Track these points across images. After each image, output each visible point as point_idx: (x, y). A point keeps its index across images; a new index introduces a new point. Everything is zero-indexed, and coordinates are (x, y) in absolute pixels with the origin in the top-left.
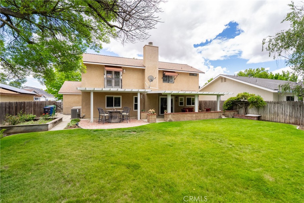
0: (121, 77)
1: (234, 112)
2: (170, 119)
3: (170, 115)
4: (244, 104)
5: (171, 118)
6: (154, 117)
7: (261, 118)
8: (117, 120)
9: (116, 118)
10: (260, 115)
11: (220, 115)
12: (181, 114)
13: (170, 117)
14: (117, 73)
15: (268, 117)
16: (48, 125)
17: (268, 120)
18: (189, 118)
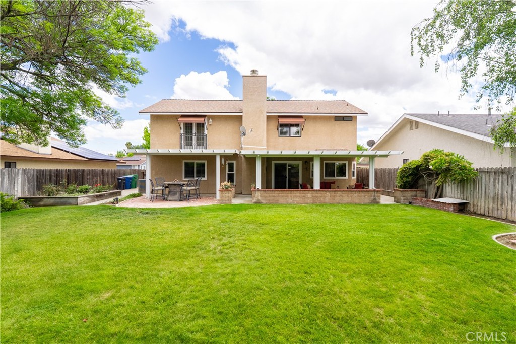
0: (206, 132)
1: (415, 193)
2: (258, 200)
3: (257, 192)
4: (435, 175)
5: (259, 198)
6: (227, 195)
7: (468, 209)
8: (177, 197)
9: (175, 193)
10: (467, 202)
11: (373, 198)
12: (281, 192)
13: (258, 196)
14: (200, 126)
15: (483, 205)
16: (78, 198)
17: (482, 212)
18: (297, 199)
